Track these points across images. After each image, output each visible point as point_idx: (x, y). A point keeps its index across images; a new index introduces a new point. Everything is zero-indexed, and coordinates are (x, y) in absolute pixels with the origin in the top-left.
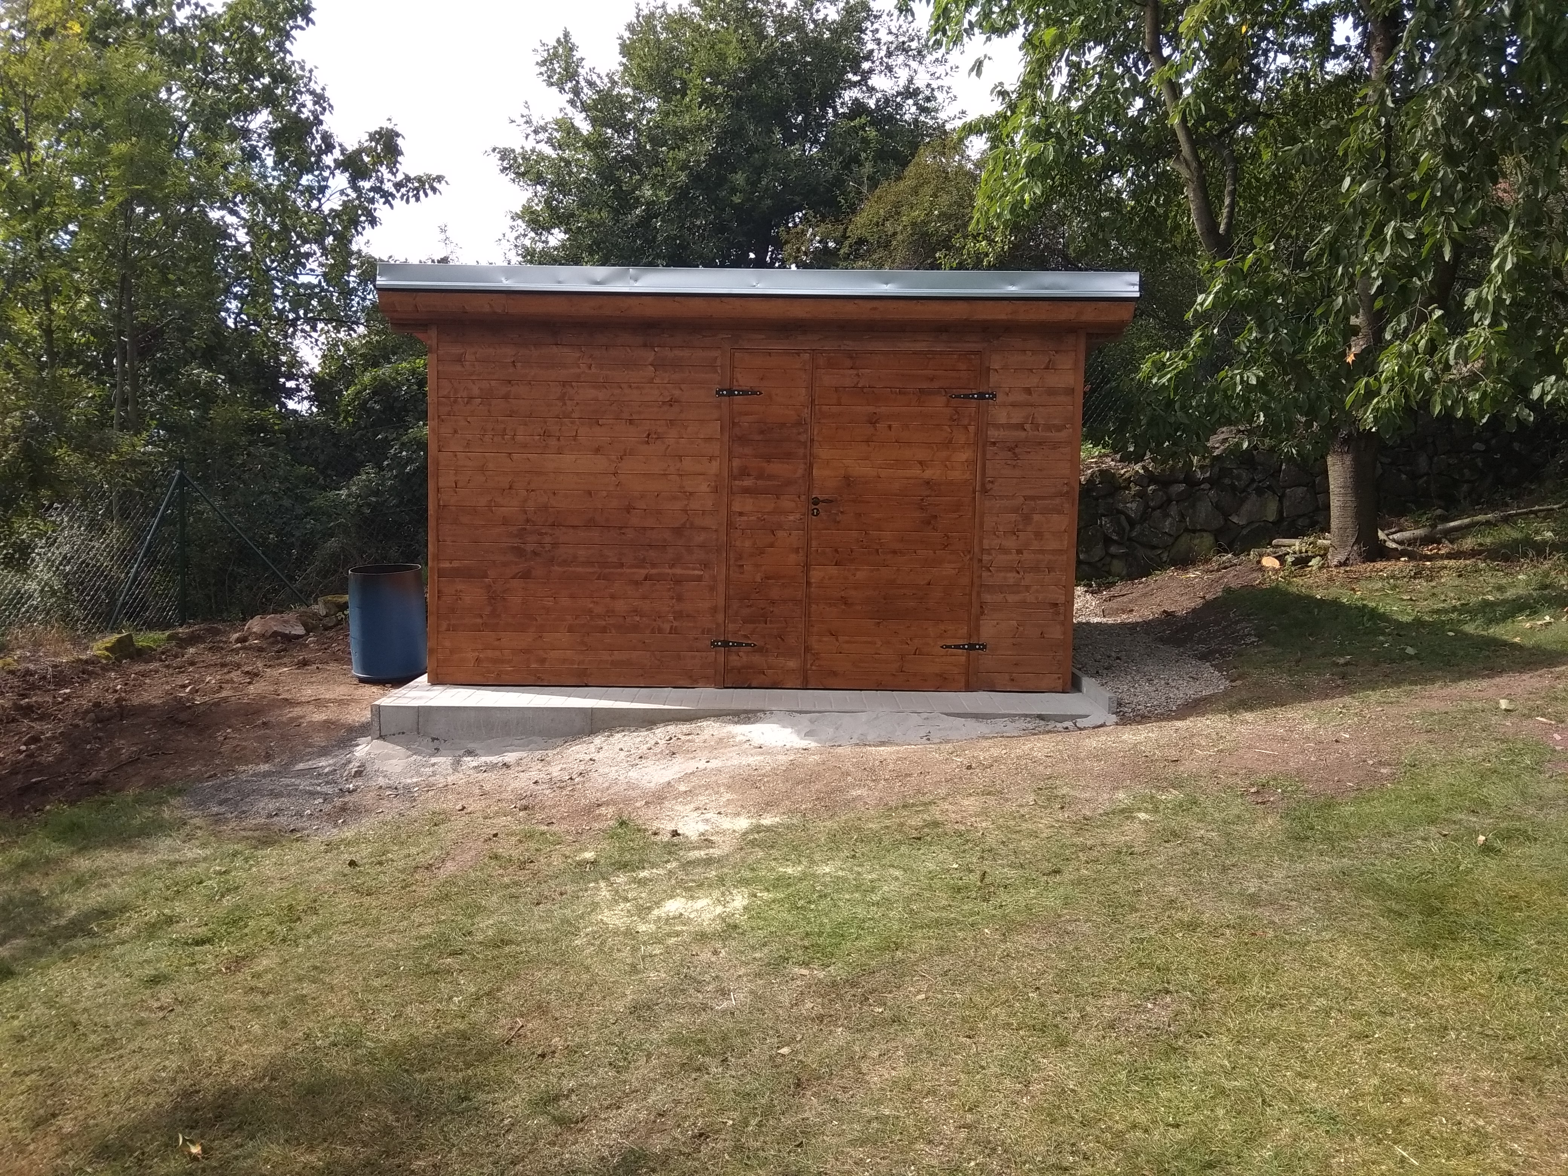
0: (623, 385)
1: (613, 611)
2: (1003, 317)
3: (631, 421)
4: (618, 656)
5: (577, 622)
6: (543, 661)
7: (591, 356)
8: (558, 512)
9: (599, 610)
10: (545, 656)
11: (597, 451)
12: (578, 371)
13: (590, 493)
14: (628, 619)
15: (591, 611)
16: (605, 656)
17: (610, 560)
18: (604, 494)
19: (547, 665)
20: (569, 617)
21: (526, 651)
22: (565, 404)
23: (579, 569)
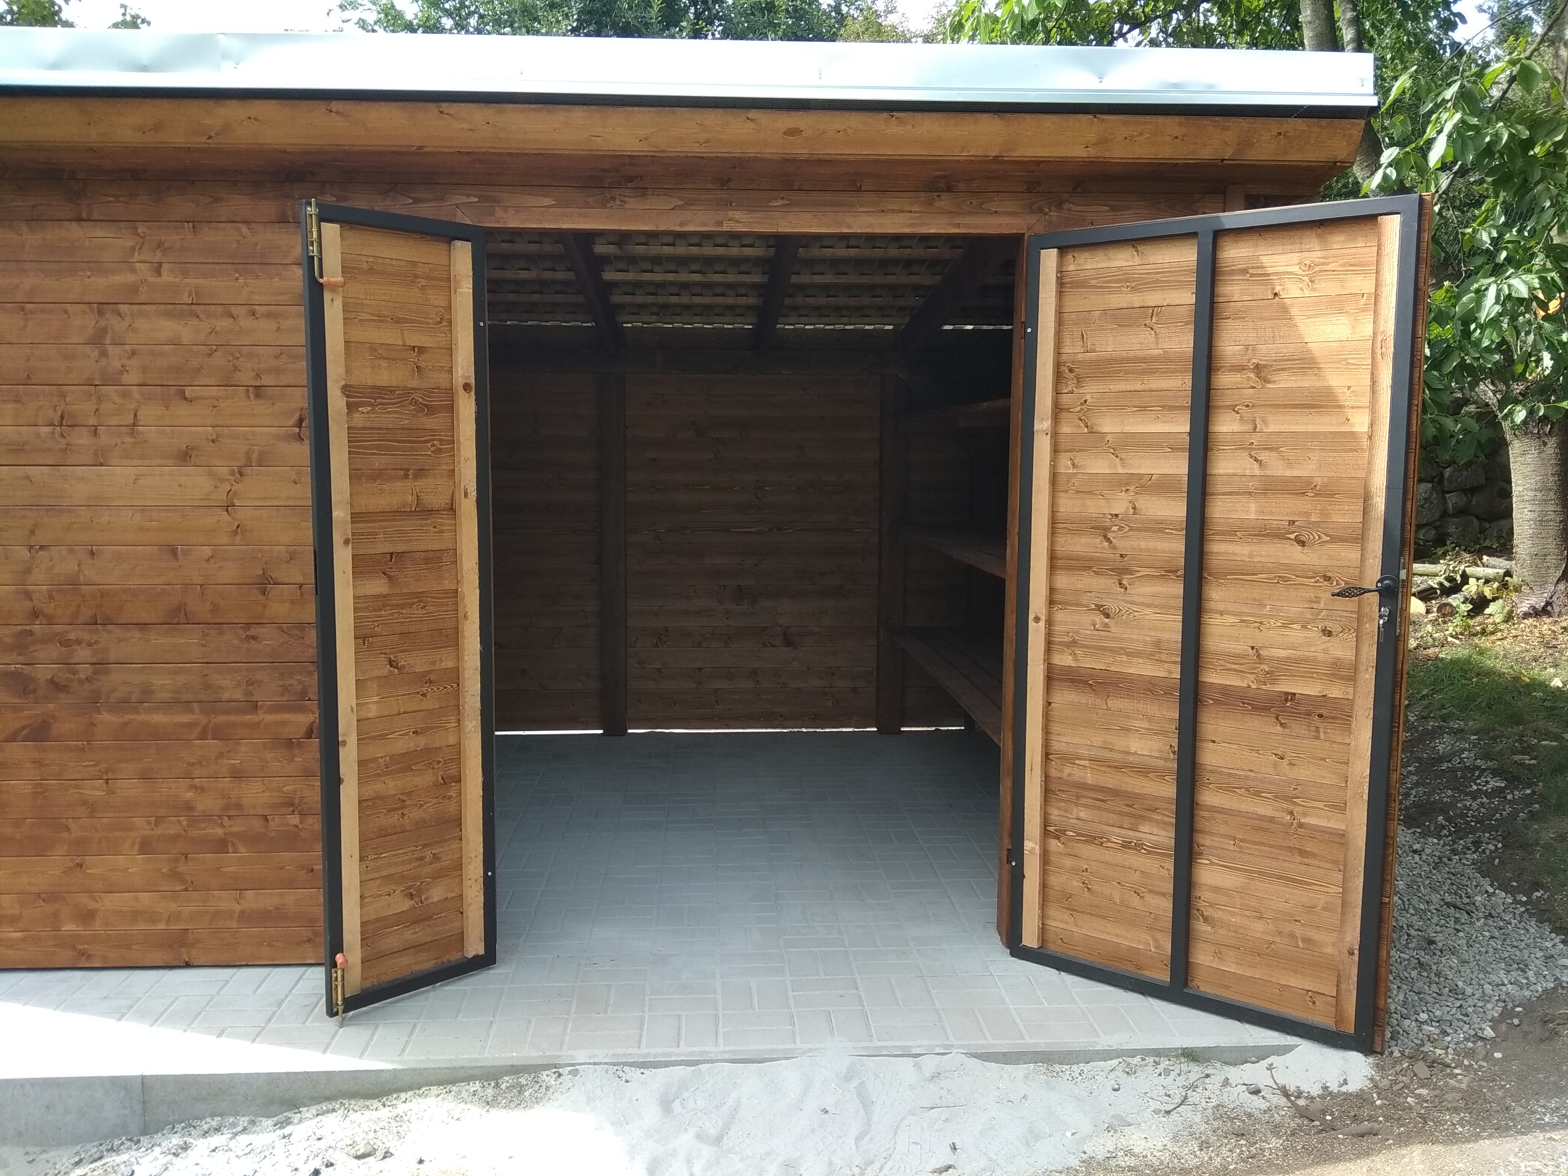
0: (234, 310)
1: (239, 806)
2: (1078, 152)
3: (259, 391)
4: (253, 900)
5: (159, 831)
6: (87, 916)
7: (160, 245)
8: (103, 595)
9: (206, 804)
10: (92, 905)
11: (185, 456)
12: (131, 278)
13: (173, 552)
14: (274, 823)
15: (189, 807)
16: (225, 901)
17: (226, 696)
18: (207, 551)
19: (98, 925)
20: (138, 821)
21: (51, 897)
22: (104, 354)
23: (159, 718)
